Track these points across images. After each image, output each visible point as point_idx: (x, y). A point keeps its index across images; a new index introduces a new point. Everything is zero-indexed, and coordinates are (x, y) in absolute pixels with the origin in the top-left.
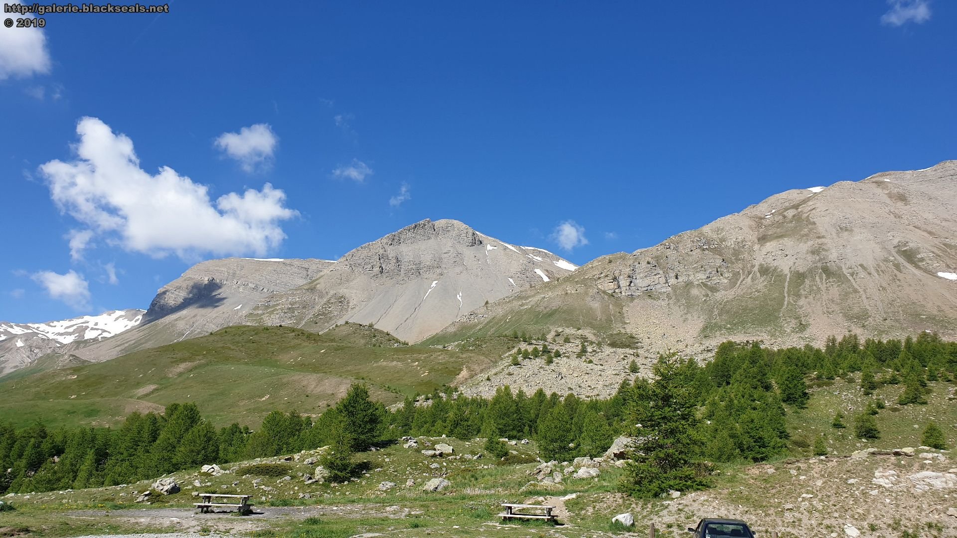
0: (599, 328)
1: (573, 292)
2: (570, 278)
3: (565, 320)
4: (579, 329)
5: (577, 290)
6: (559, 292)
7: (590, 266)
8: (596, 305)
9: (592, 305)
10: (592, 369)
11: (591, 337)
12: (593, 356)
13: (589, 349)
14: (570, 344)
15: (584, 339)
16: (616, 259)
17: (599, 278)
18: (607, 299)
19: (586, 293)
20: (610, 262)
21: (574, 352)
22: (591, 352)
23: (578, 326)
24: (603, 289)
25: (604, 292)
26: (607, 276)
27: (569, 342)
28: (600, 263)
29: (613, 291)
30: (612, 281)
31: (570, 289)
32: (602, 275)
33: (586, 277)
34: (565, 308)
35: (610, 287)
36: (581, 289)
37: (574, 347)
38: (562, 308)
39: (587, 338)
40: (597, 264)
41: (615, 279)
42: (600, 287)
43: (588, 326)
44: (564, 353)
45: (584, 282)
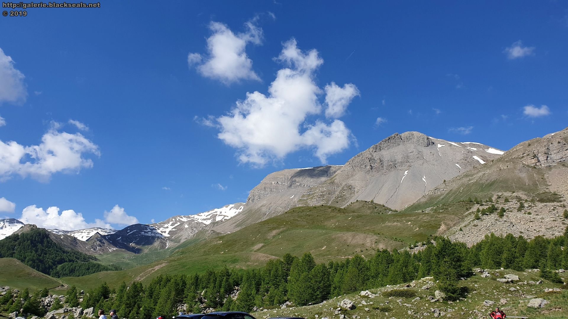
0: (528, 190)
1: (505, 168)
2: (501, 159)
3: (502, 187)
4: (514, 192)
5: (507, 167)
6: (494, 169)
7: (515, 149)
8: (523, 175)
9: (520, 175)
10: (534, 218)
11: (524, 197)
12: (530, 209)
13: (526, 205)
14: (511, 203)
15: (519, 199)
16: (534, 143)
17: (523, 157)
18: (531, 171)
19: (515, 168)
20: (529, 145)
21: (515, 208)
22: (527, 207)
23: (513, 190)
24: (527, 164)
25: (528, 166)
26: (528, 155)
27: (509, 202)
28: (522, 147)
29: (535, 164)
30: (533, 158)
31: (502, 166)
32: (525, 155)
33: (513, 157)
34: (501, 179)
35: (532, 162)
36: (511, 165)
37: (514, 204)
38: (499, 180)
39: (521, 198)
40: (520, 148)
41: (535, 156)
42: (524, 163)
43: (520, 189)
44: (507, 209)
45: (513, 161)
